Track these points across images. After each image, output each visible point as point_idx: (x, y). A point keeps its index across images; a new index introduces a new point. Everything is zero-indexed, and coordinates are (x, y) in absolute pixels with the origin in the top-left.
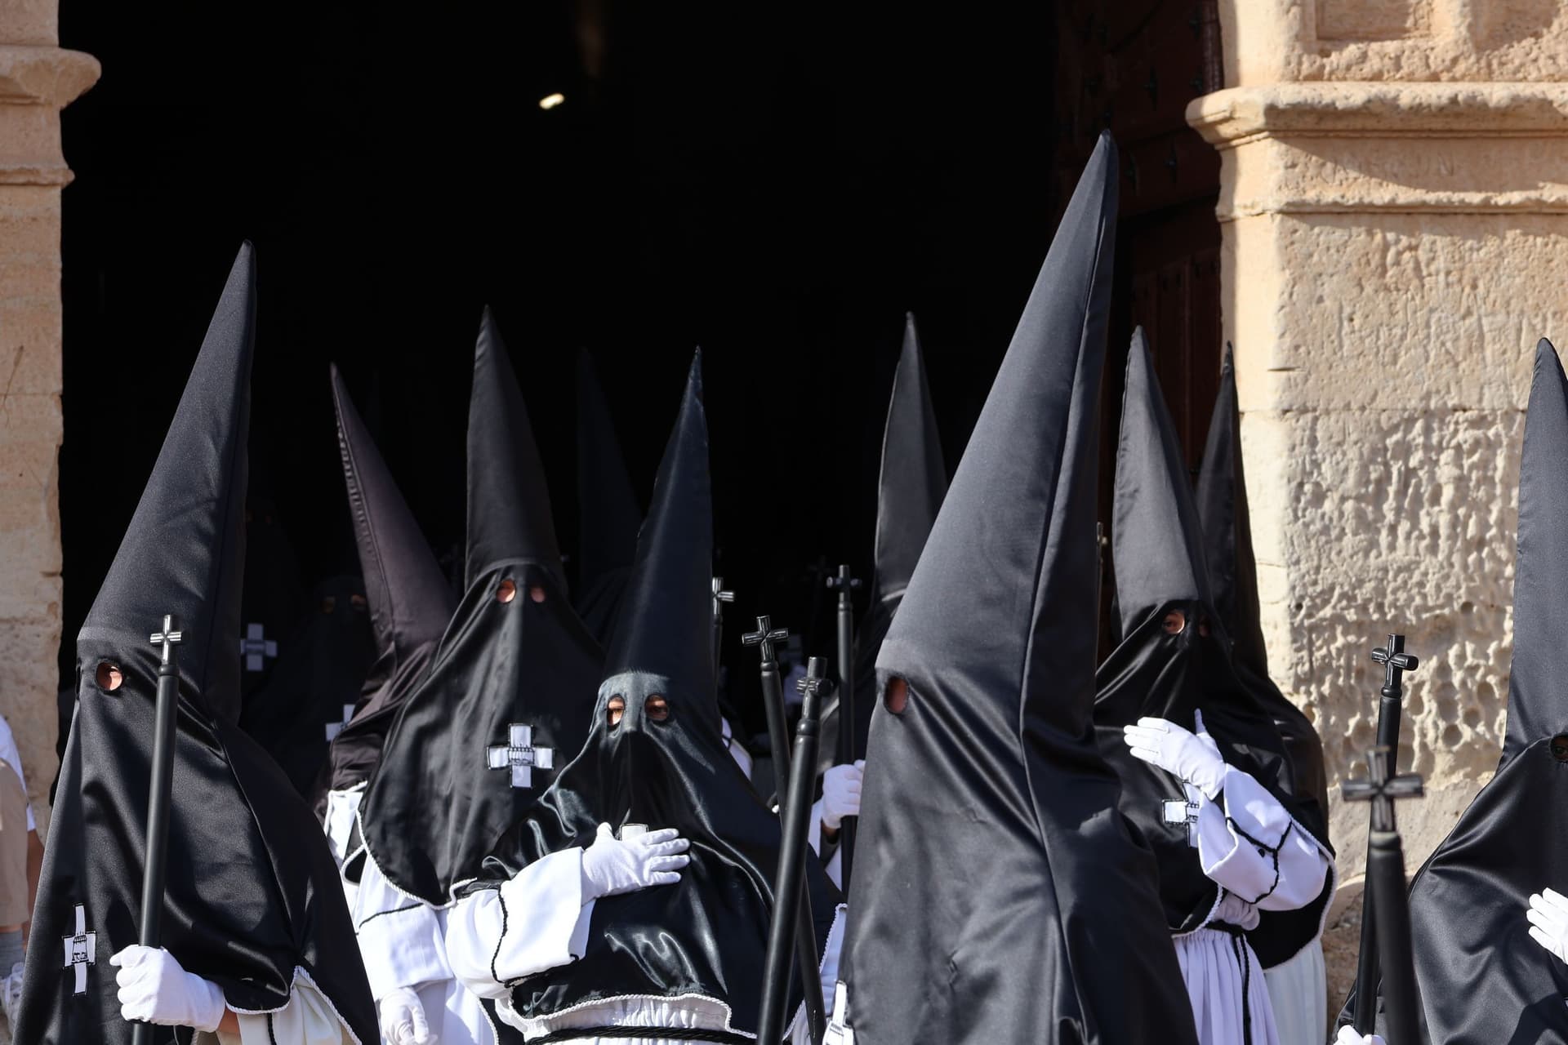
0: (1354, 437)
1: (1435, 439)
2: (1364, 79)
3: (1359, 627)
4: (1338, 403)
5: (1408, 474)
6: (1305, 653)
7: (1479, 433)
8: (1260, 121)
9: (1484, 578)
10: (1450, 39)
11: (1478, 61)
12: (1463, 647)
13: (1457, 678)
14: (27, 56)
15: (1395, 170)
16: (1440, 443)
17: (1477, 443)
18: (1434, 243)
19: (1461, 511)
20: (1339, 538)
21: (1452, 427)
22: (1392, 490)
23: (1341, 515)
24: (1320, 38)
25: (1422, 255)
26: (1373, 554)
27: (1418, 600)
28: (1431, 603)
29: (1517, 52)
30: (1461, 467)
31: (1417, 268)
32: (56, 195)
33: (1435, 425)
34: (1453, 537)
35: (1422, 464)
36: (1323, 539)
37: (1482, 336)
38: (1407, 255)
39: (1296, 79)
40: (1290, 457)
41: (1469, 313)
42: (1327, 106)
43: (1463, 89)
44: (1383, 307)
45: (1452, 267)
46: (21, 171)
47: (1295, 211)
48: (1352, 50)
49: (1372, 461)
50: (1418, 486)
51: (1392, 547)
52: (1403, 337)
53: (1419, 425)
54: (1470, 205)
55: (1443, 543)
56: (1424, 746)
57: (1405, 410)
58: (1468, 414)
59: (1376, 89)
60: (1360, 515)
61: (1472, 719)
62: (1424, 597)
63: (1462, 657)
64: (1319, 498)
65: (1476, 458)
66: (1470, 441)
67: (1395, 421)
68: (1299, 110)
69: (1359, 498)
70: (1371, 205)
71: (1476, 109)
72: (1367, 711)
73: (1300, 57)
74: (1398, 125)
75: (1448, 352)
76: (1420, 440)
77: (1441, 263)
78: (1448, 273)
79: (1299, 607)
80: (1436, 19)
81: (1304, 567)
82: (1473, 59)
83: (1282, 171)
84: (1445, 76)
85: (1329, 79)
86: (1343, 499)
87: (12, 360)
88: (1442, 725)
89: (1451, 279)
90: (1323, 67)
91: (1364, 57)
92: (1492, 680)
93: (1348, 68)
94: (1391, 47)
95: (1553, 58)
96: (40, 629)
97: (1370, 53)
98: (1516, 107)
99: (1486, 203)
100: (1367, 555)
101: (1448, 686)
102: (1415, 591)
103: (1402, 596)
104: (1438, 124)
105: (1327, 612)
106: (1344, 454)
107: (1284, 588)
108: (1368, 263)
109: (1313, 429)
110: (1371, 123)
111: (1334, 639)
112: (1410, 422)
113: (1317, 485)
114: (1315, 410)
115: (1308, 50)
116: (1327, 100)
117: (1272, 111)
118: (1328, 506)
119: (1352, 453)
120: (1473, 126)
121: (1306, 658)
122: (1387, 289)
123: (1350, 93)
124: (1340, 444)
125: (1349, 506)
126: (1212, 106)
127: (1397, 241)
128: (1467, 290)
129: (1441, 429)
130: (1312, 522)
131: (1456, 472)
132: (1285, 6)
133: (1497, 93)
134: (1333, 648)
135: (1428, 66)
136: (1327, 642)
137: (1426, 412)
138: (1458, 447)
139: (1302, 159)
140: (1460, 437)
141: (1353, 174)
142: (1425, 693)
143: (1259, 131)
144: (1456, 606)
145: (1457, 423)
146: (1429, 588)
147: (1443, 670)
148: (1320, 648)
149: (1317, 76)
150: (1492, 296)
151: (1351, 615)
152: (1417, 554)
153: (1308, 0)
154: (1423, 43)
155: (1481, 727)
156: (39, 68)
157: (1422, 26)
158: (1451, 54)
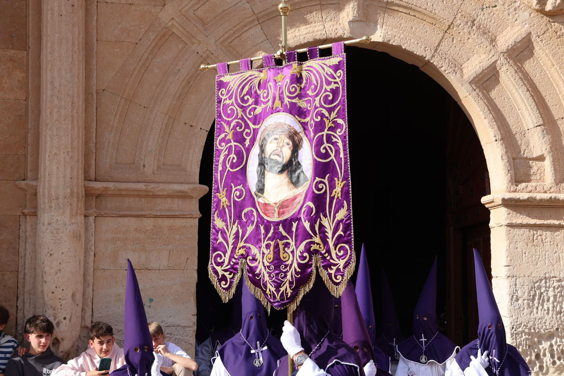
0: (526, 284)
1: (548, 285)
2: (527, 192)
3: (529, 334)
4: (522, 275)
5: (541, 294)
6: (515, 340)
7: (559, 283)
8: (500, 202)
9: (562, 322)
10: (550, 182)
11: (557, 188)
12: (557, 339)
13: (555, 348)
14: (191, 186)
15: (536, 215)
16: (549, 286)
17: (559, 286)
18: (546, 234)
19: (555, 304)
20: (523, 310)
21: (552, 282)
22: (537, 298)
23: (524, 304)
24: (515, 182)
25: (544, 237)
26: (532, 314)
27: (544, 327)
28: (548, 328)
30: (555, 292)
31: (542, 240)
32: (197, 220)
33: (548, 281)
34: (553, 311)
35: (545, 291)
36: (519, 310)
37: (559, 258)
38: (539, 237)
39: (510, 192)
40: (510, 289)
41: (556, 252)
42: (518, 199)
43: (553, 195)
44: (533, 250)
45: (551, 240)
46: (189, 214)
47: (511, 226)
48: (524, 185)
49: (531, 290)
50: (544, 297)
51: (537, 313)
52: (539, 258)
53: (543, 281)
54: (556, 225)
55: (551, 312)
56: (547, 366)
57: (540, 277)
58: (556, 278)
59: (530, 195)
60: (528, 304)
61: (559, 359)
62: (546, 326)
63: (556, 342)
64: (517, 300)
65: (559, 290)
66: (557, 285)
67: (537, 280)
68: (511, 200)
69: (528, 300)
70: (530, 224)
71: (557, 200)
72: (531, 355)
73: (510, 186)
74: (537, 204)
75: (551, 262)
76: (544, 285)
77: (548, 239)
78: (550, 242)
79: (513, 328)
80: (545, 177)
81: (514, 317)
82: (555, 188)
83: (506, 215)
84: (548, 192)
85: (518, 192)
86: (524, 300)
87: (185, 262)
88: (552, 360)
89: (551, 243)
90: (516, 189)
91: (527, 186)
93: (523, 189)
94: (534, 184)
96: (191, 329)
97: (529, 186)
99: (560, 224)
100: (530, 315)
101: (553, 350)
102: (543, 324)
103: (540, 326)
104: (547, 204)
105: (520, 329)
106: (524, 288)
107: (509, 323)
108: (529, 239)
109: (516, 282)
110: (529, 204)
111: (522, 336)
112: (541, 280)
113: (517, 296)
114: (516, 277)
115: (512, 185)
116: (518, 197)
117: (503, 200)
118: (520, 302)
119: (526, 288)
120: (556, 205)
121: (515, 342)
122: (534, 245)
123: (524, 196)
124: (522, 286)
125: (526, 302)
126: (488, 198)
127: (537, 234)
128: (556, 246)
129: (549, 282)
130: (516, 306)
131: (554, 294)
132: (506, 174)
134: (522, 339)
135: (544, 189)
136: (520, 338)
137: (546, 278)
138: (554, 287)
139: (512, 212)
140: (555, 284)
141: (524, 216)
142: (547, 352)
143: (500, 205)
144: (555, 329)
145: (554, 281)
146: (547, 324)
147: (551, 346)
148: (518, 339)
149: (515, 191)
150: (562, 248)
151: (527, 331)
152: (544, 315)
153: (512, 172)
154: (542, 183)
155: (562, 361)
156: (194, 189)
157: (542, 179)
158: (550, 186)
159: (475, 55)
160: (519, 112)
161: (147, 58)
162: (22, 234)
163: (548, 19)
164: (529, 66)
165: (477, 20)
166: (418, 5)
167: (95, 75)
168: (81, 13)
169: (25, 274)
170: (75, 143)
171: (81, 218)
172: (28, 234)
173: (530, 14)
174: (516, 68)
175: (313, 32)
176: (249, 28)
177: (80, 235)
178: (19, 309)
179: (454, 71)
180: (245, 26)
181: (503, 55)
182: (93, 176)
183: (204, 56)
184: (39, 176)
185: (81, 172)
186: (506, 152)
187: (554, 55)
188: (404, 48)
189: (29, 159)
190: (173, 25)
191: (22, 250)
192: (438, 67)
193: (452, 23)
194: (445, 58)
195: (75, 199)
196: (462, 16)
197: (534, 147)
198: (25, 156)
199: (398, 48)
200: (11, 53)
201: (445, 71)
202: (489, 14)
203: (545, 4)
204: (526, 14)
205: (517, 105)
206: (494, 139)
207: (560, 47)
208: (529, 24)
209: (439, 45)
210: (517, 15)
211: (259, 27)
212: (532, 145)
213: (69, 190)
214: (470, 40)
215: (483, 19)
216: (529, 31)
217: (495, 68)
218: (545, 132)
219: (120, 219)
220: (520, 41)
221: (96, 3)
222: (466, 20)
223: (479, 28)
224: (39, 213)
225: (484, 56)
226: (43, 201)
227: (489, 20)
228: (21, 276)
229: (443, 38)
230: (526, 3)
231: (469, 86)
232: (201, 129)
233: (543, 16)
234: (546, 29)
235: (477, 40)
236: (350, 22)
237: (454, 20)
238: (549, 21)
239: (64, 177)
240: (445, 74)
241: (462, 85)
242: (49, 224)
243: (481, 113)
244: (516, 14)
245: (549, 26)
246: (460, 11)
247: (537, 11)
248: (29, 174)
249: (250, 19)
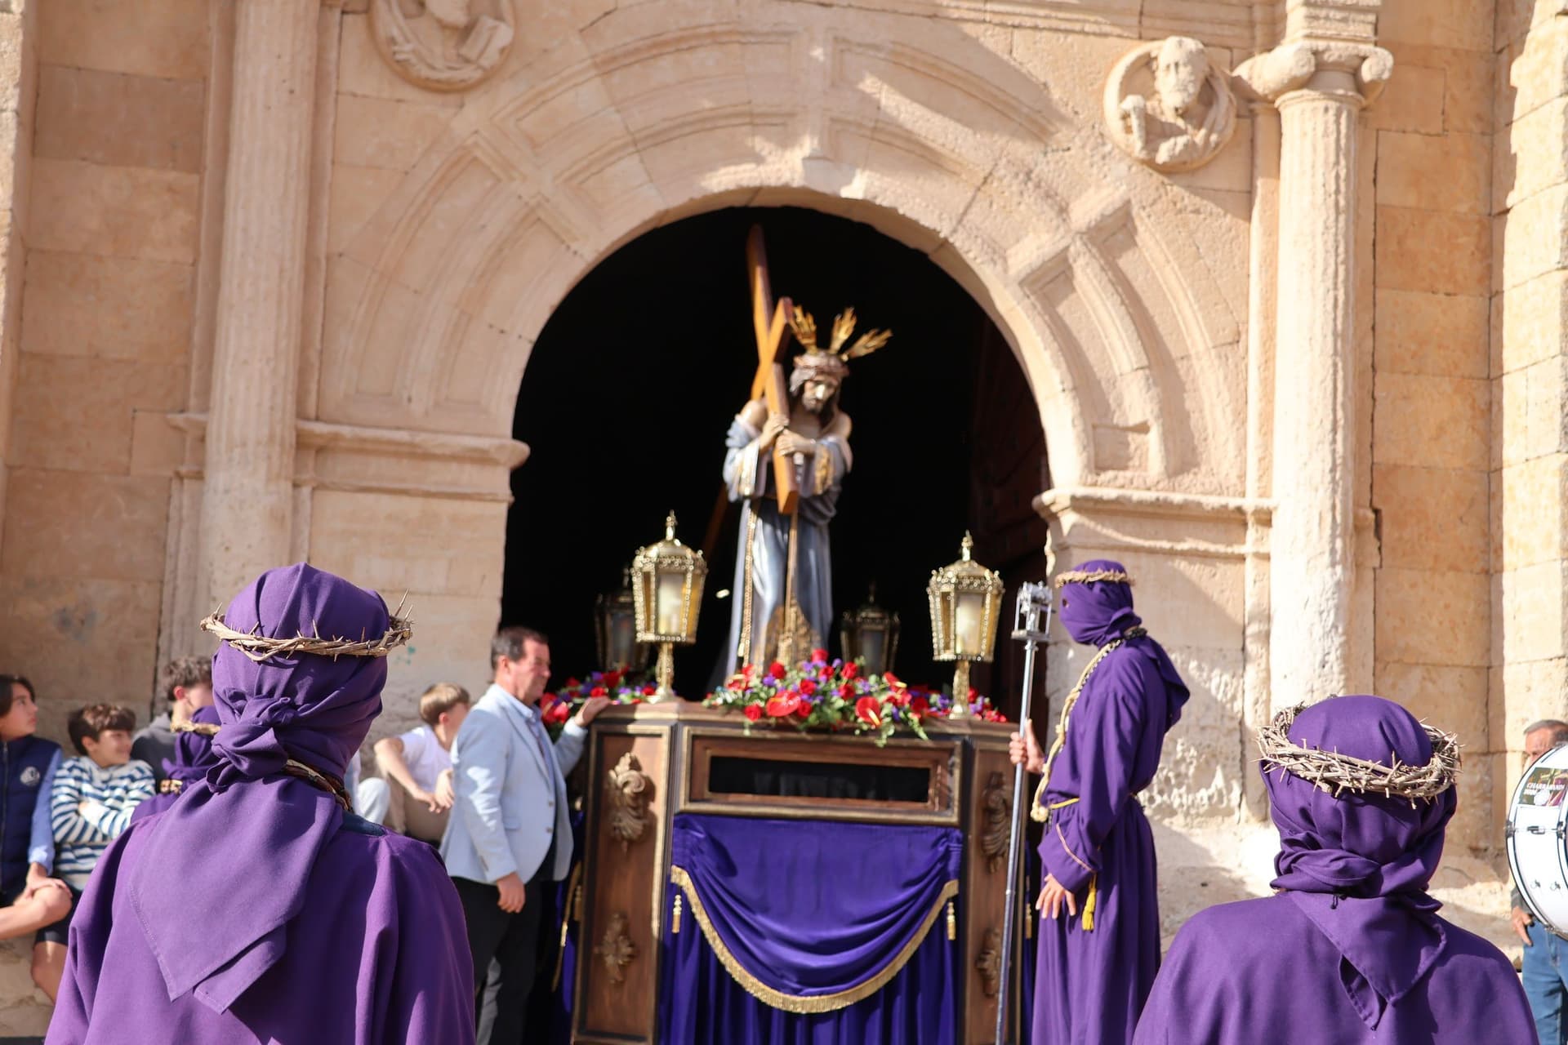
2: (1116, 487)
8: (1067, 502)
10: (1156, 472)
11: (1169, 483)
14: (497, 442)
15: (1132, 530)
24: (1096, 468)
29: (1187, 479)
32: (505, 507)
39: (1085, 484)
42: (1099, 498)
43: (1162, 495)
46: (488, 494)
48: (1110, 474)
54: (1164, 549)
59: (1121, 492)
61: (1161, 793)
68: (1086, 499)
71: (1167, 504)
73: (1087, 476)
74: (1132, 510)
80: (1149, 463)
82: (1166, 482)
84: (1153, 489)
85: (1100, 486)
87: (479, 582)
90: (1098, 480)
91: (1116, 478)
92: (1171, 775)
93: (1109, 482)
94: (1129, 474)
95: (1203, 484)
97: (1120, 476)
98: (1184, 505)
99: (1172, 549)
104: (1150, 510)
110: (1118, 507)
115: (1090, 472)
116: (1099, 495)
117: (1074, 498)
120: (1166, 513)
123: (1109, 493)
126: (1046, 497)
132: (1080, 452)
133: (1177, 498)
135: (1145, 482)
143: (1066, 508)
149: (1095, 484)
153: (1091, 450)
154: (1143, 474)
155: (1165, 797)
156: (501, 448)
157: (1142, 466)
158: (1156, 480)
159: (1031, 235)
160: (1106, 343)
161: (425, 202)
162: (173, 513)
163: (1161, 178)
164: (1126, 262)
165: (1036, 171)
166: (931, 137)
167: (325, 225)
168: (306, 107)
169: (175, 588)
170: (283, 344)
171: (286, 487)
172: (185, 512)
173: (1130, 168)
174: (1102, 262)
175: (735, 173)
176: (620, 159)
177: (283, 517)
178: (162, 651)
179: (992, 260)
180: (611, 153)
181: (1081, 238)
182: (311, 410)
183: (533, 202)
184: (212, 405)
185: (291, 399)
186: (1082, 413)
187: (1168, 244)
188: (901, 211)
189: (194, 375)
190: (476, 144)
191: (171, 543)
192: (961, 252)
193: (991, 174)
194: (976, 237)
195: (277, 448)
196: (1009, 162)
197: (1130, 406)
198: (187, 368)
199: (891, 213)
200: (171, 176)
201: (975, 258)
202: (1057, 162)
203: (1156, 150)
204: (1123, 167)
205: (1104, 329)
206: (1060, 387)
207: (1181, 229)
208: (1128, 184)
209: (965, 213)
210: (1106, 168)
211: (636, 157)
212: (1126, 403)
213: (265, 431)
214: (1022, 207)
215: (1046, 170)
216: (1126, 198)
217: (1066, 260)
218: (1151, 381)
219: (361, 496)
220: (1110, 216)
221: (333, 96)
222: (1015, 169)
223: (1038, 186)
224: (208, 473)
225: (1045, 237)
226: (216, 447)
227: (1057, 174)
228: (167, 590)
229: (974, 198)
230: (1123, 146)
231: (1017, 288)
232: (520, 337)
233: (1151, 171)
234: (1154, 195)
235: (1034, 208)
236: (806, 160)
237: (993, 169)
238: (1163, 183)
239: (259, 405)
240: (975, 266)
241: (1006, 286)
242: (227, 491)
243: (1039, 339)
244: (1104, 165)
245: (1162, 190)
246: (1005, 153)
247: (1143, 162)
248: (193, 402)
249: (619, 142)
